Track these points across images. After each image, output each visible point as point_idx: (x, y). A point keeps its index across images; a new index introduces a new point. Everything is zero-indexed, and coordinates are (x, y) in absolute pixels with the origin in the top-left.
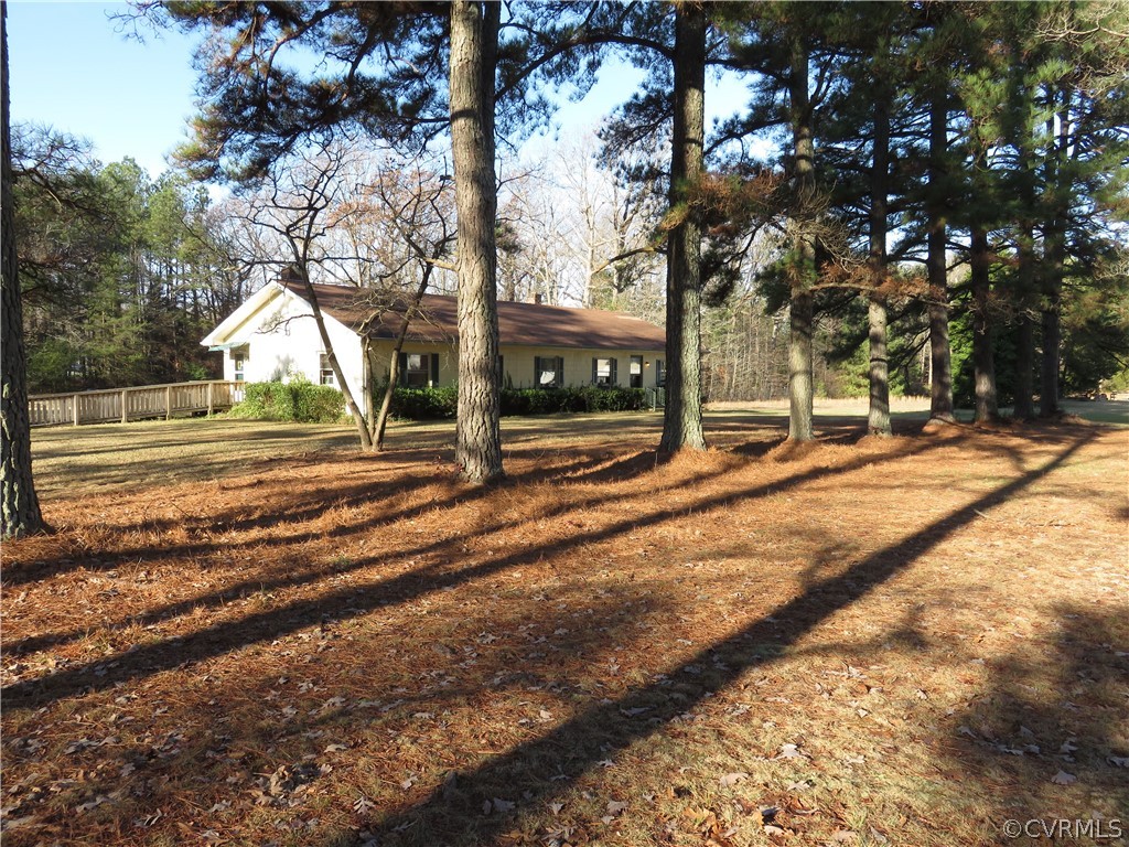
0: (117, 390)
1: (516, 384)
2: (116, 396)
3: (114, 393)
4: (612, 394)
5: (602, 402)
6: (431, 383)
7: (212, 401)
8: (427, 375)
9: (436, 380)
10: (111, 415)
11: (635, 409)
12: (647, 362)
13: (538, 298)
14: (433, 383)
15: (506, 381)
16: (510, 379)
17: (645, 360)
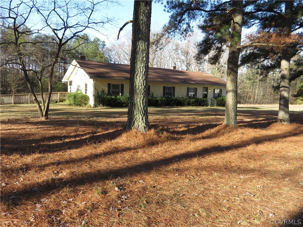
0: (27, 94)
1: (155, 95)
2: (27, 96)
3: (26, 95)
4: (193, 100)
6: (120, 94)
7: (59, 98)
8: (119, 91)
9: (122, 93)
10: (25, 102)
12: (210, 90)
13: (175, 67)
14: (121, 94)
15: (151, 94)
16: (153, 94)
17: (209, 89)
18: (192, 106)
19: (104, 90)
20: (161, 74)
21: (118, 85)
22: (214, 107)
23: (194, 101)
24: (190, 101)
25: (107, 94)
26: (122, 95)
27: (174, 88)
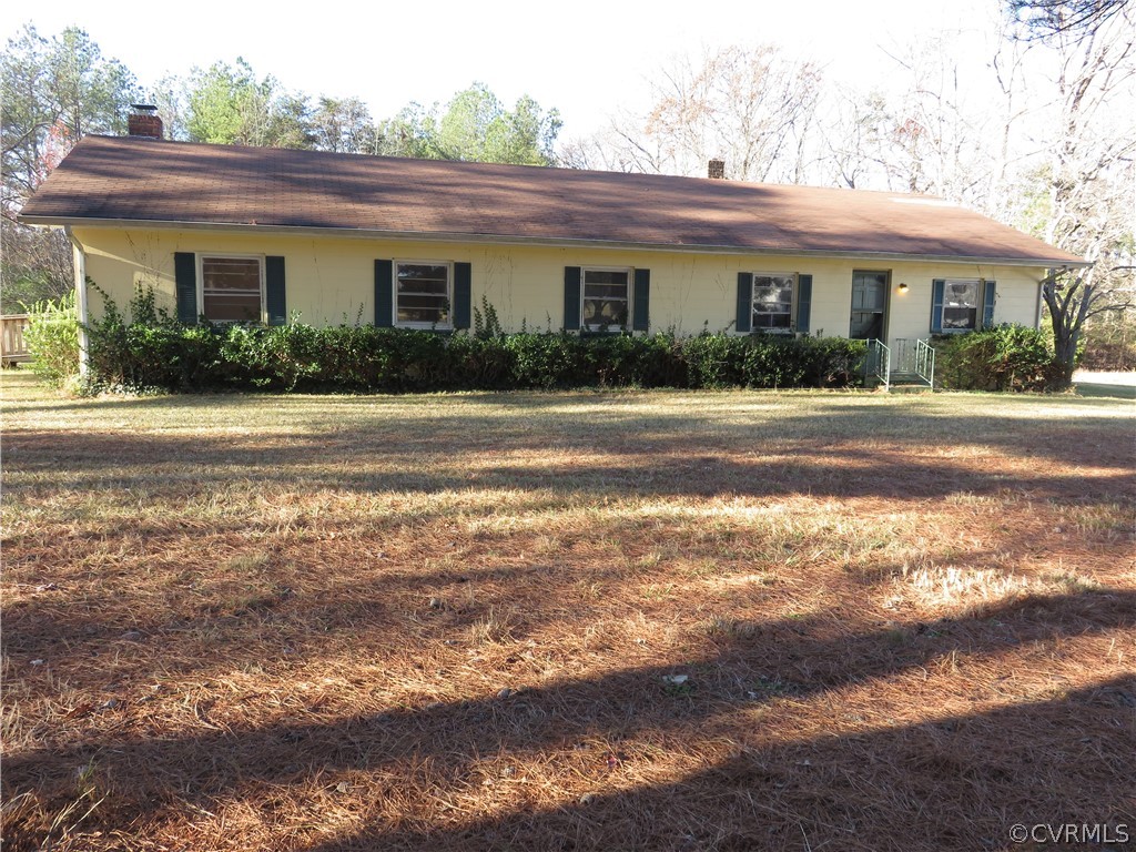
1: (508, 323)
5: (730, 369)
6: (265, 316)
8: (256, 300)
9: (278, 310)
11: (829, 385)
12: (903, 286)
13: (716, 167)
14: (271, 317)
15: (478, 317)
16: (491, 314)
17: (895, 280)
18: (758, 385)
19: (151, 296)
20: (588, 203)
21: (251, 265)
22: (917, 391)
23: (773, 356)
24: (741, 359)
25: (171, 314)
26: (272, 322)
27: (643, 277)
